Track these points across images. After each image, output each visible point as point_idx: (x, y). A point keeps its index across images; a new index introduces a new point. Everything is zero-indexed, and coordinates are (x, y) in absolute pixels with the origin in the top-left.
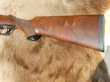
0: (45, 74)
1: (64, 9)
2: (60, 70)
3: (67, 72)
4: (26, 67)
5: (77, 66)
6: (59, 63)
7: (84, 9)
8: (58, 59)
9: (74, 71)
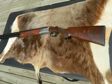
0: (64, 57)
1: (74, 23)
2: (71, 55)
3: (74, 56)
4: (56, 53)
5: (79, 54)
6: (70, 52)
7: (84, 24)
8: (70, 50)
9: (77, 56)
